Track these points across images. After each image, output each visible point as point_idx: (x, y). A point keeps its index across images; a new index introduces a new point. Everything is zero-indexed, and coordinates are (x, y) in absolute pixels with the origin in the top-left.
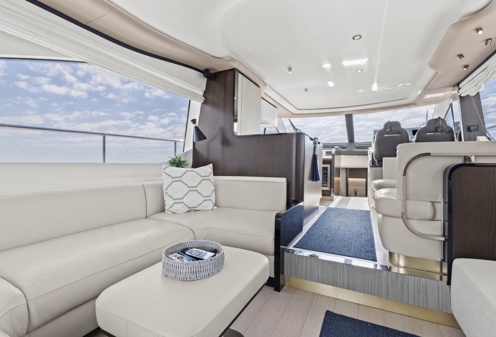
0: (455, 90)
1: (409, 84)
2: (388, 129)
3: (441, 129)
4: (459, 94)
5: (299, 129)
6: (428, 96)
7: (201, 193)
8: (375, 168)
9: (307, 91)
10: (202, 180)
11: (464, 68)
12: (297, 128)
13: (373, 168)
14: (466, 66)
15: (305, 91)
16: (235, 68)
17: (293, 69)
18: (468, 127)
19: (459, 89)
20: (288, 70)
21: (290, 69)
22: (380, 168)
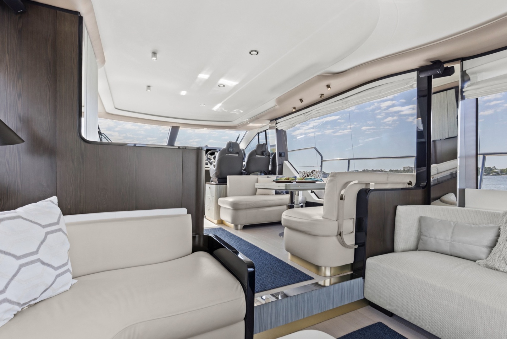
0: (274, 123)
1: (242, 112)
2: (231, 149)
3: (266, 153)
4: (276, 127)
5: (105, 134)
6: (251, 125)
7: (49, 263)
8: (220, 185)
9: (150, 89)
10: (47, 233)
11: (293, 109)
12: (102, 132)
13: (219, 186)
14: (294, 108)
15: (147, 89)
16: (79, 13)
17: (158, 55)
18: (280, 153)
19: (277, 123)
20: (151, 54)
21: (154, 54)
22: (224, 185)
